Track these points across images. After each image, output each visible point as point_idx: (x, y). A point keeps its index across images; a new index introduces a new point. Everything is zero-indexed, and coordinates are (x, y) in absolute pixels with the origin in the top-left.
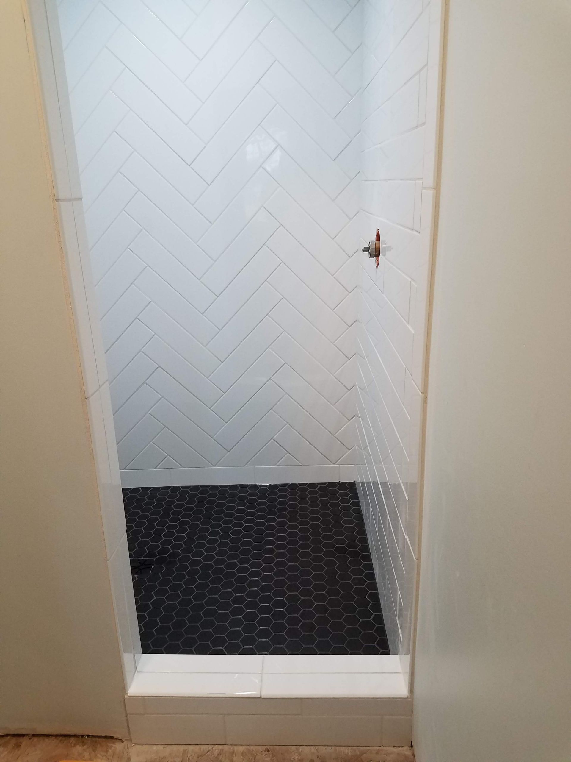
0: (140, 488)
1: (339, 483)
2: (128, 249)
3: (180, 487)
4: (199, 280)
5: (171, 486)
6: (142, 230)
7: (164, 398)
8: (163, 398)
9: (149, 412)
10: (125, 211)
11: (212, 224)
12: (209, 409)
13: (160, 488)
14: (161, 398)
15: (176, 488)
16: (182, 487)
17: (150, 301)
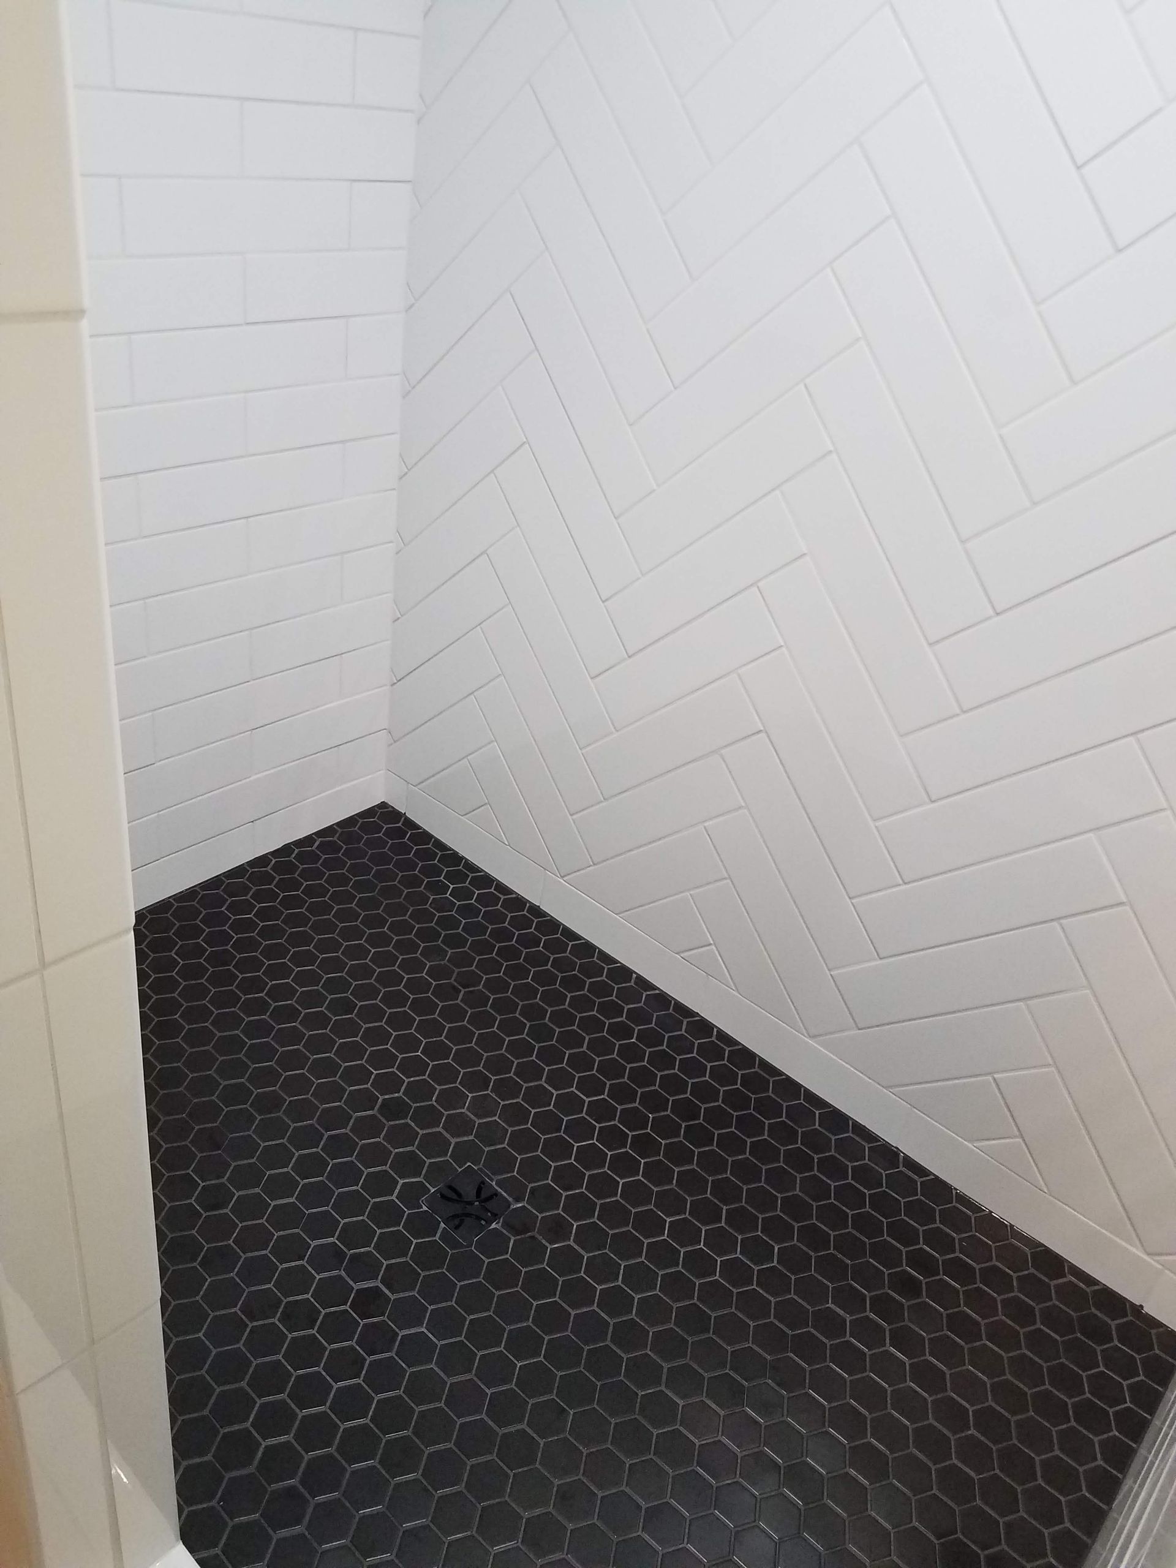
0: (636, 973)
1: (1137, 1310)
2: (802, 386)
3: (715, 1030)
4: (963, 542)
5: (698, 1013)
6: (858, 339)
7: (749, 810)
8: (746, 810)
9: (706, 824)
10: (833, 270)
11: (1074, 382)
12: (848, 900)
13: (673, 1002)
14: (740, 808)
15: (703, 1027)
16: (720, 1031)
17: (806, 552)
